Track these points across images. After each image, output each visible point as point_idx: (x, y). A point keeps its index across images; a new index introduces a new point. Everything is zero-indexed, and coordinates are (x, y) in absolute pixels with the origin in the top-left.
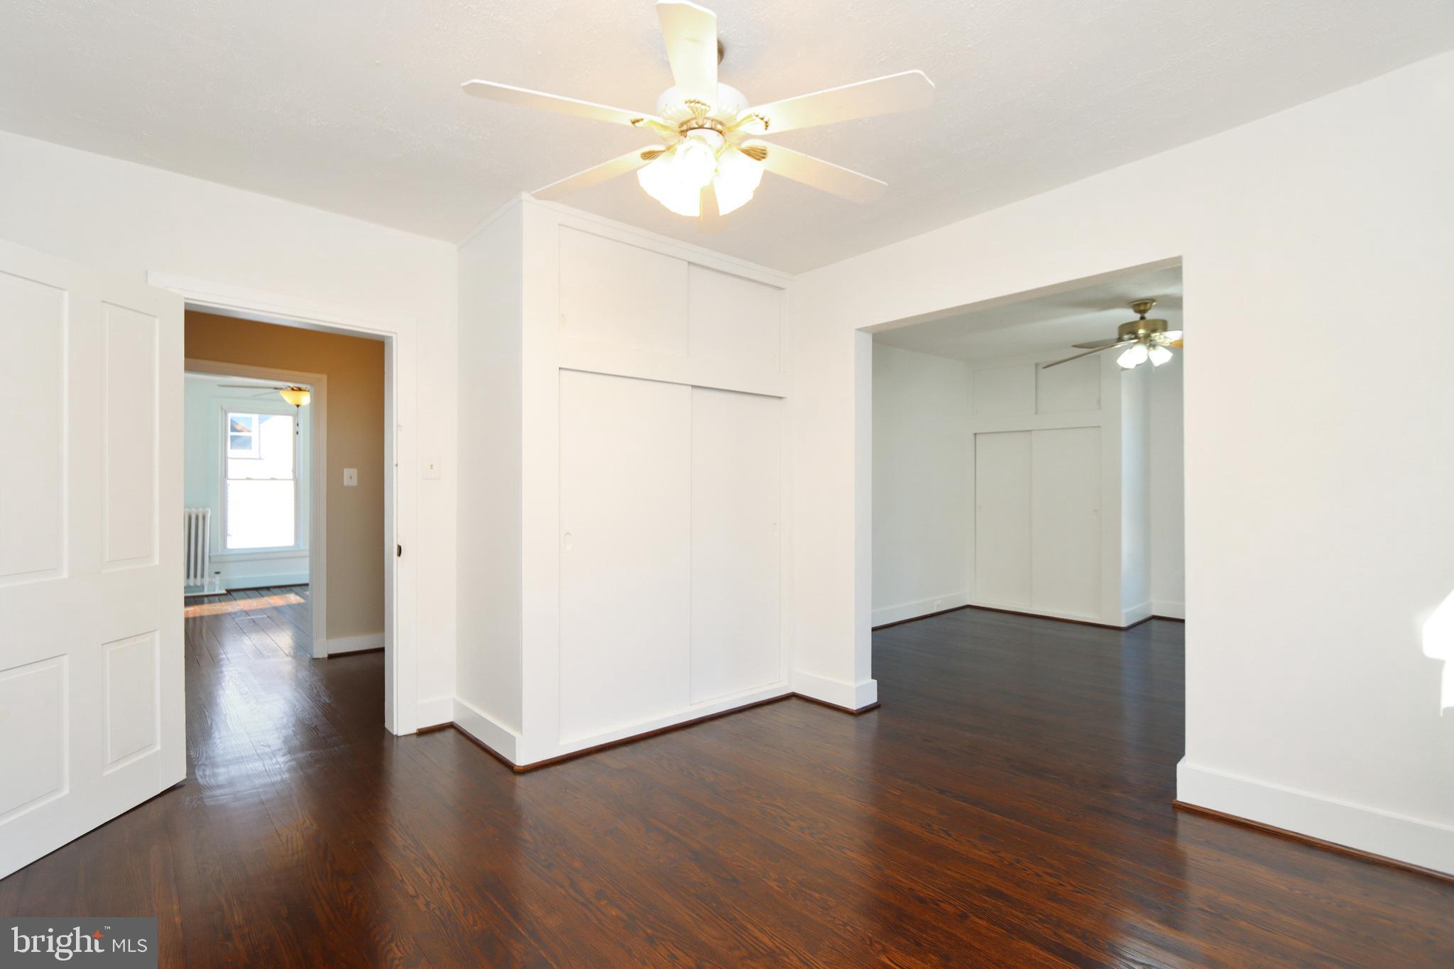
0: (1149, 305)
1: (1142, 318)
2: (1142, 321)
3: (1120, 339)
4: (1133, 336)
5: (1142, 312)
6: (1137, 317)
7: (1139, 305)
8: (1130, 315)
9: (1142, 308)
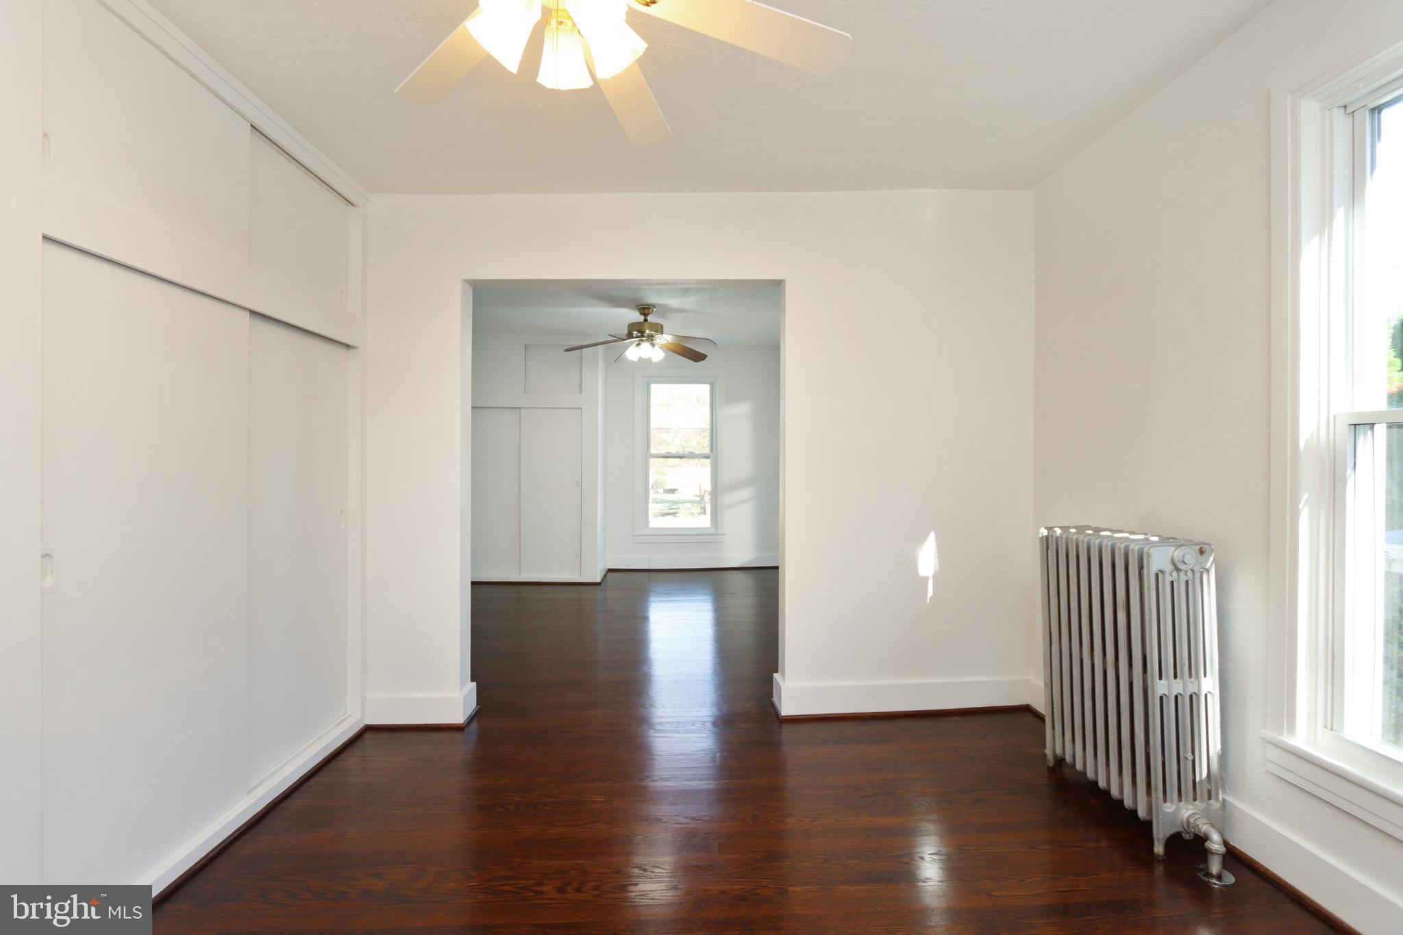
0: (651, 310)
1: (646, 320)
2: (646, 323)
3: (630, 336)
4: (639, 335)
5: (645, 315)
6: (641, 318)
7: (644, 309)
8: (637, 317)
9: (646, 312)
